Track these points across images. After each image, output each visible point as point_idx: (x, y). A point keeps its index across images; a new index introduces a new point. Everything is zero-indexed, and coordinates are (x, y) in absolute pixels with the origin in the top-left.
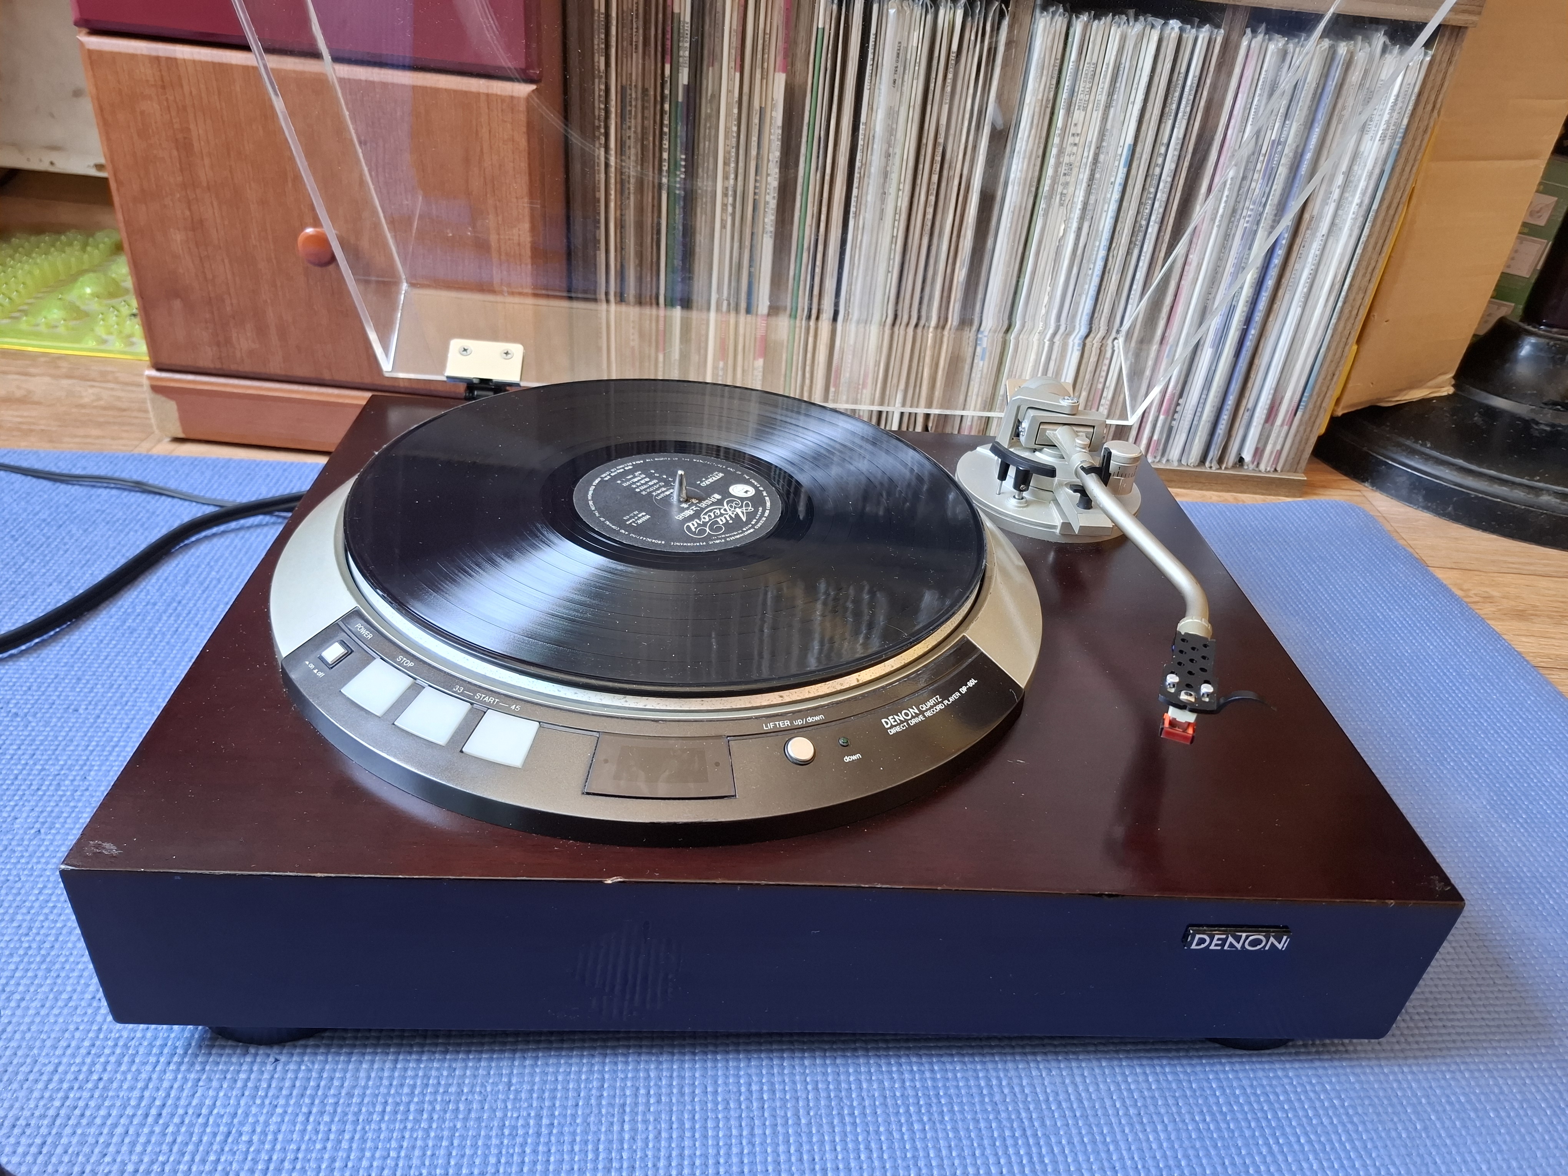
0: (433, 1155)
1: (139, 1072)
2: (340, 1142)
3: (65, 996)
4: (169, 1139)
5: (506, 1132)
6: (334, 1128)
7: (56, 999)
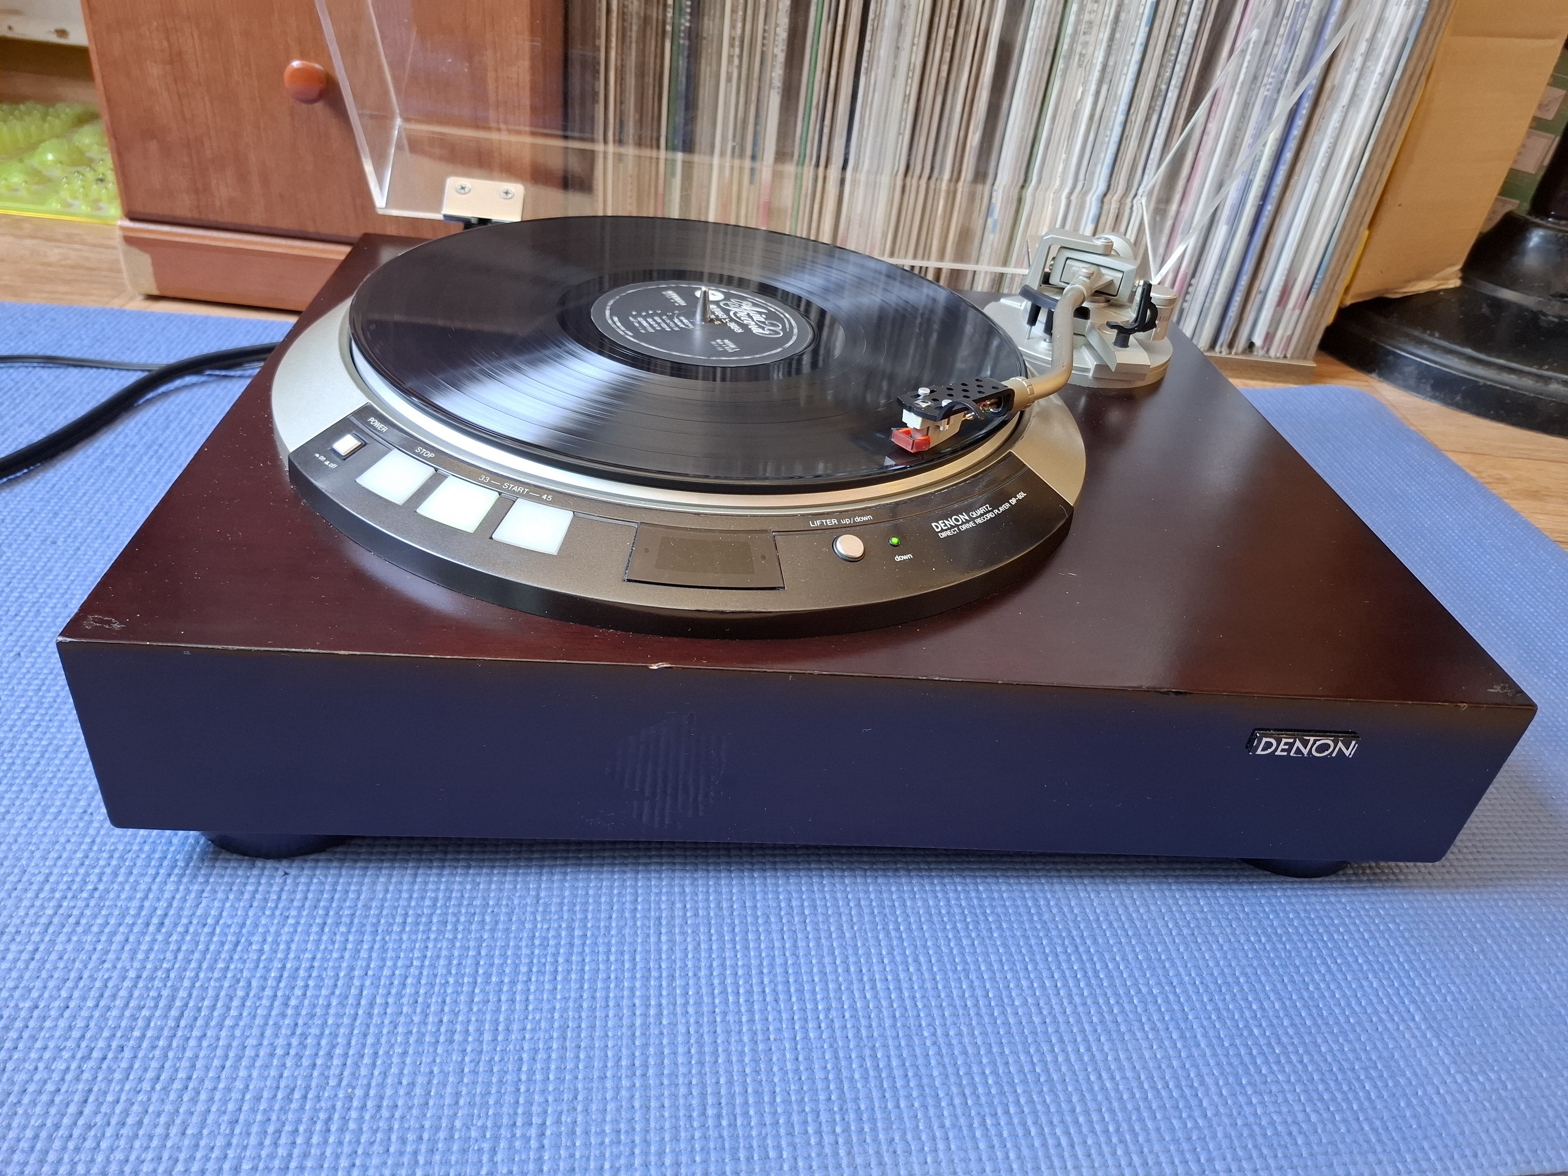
0: (459, 964)
1: (137, 882)
2: (359, 951)
3: (53, 810)
4: (173, 947)
5: (537, 942)
6: (351, 938)
7: (44, 813)
